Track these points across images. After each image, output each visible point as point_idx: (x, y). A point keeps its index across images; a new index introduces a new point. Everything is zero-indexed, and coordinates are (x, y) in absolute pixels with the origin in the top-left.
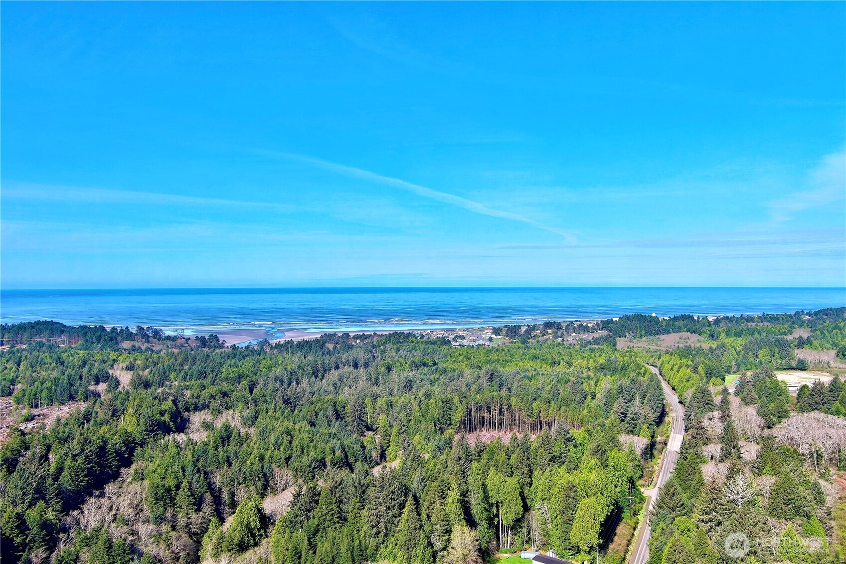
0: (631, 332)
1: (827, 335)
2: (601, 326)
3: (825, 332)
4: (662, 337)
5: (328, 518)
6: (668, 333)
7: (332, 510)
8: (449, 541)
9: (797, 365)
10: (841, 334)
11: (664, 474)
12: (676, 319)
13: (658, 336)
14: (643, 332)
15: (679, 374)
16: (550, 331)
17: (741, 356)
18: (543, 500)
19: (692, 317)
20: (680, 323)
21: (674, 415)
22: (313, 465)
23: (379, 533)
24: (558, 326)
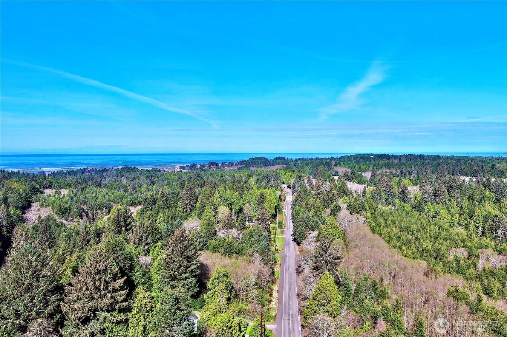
0: (256, 165)
1: (346, 164)
2: (240, 163)
3: (345, 162)
4: (271, 167)
5: (162, 207)
6: (274, 165)
7: (164, 203)
8: (216, 212)
9: (335, 174)
10: (352, 163)
11: (288, 206)
12: (277, 159)
13: (269, 167)
14: (262, 165)
15: (285, 176)
16: (213, 167)
17: (311, 170)
18: (249, 203)
19: (285, 158)
20: (280, 161)
21: (286, 191)
22: (131, 203)
23: (187, 211)
24: (217, 164)
